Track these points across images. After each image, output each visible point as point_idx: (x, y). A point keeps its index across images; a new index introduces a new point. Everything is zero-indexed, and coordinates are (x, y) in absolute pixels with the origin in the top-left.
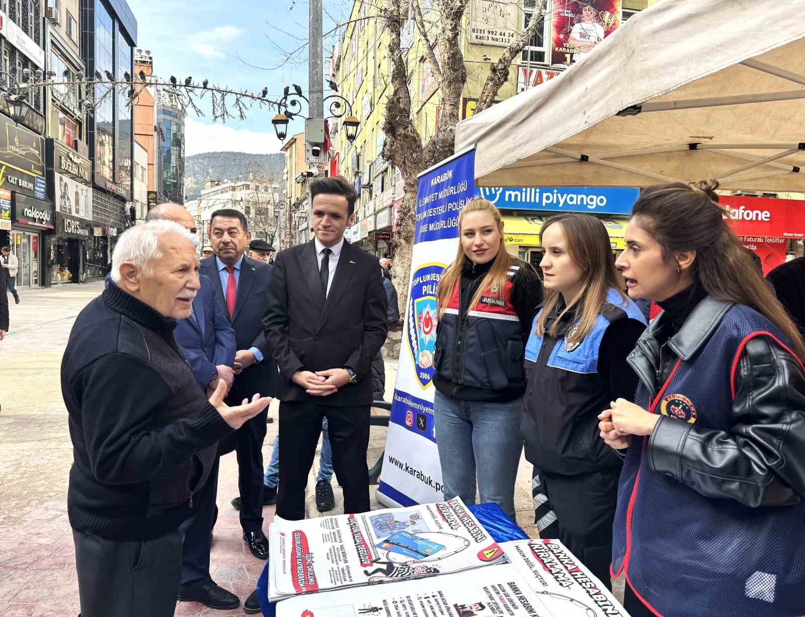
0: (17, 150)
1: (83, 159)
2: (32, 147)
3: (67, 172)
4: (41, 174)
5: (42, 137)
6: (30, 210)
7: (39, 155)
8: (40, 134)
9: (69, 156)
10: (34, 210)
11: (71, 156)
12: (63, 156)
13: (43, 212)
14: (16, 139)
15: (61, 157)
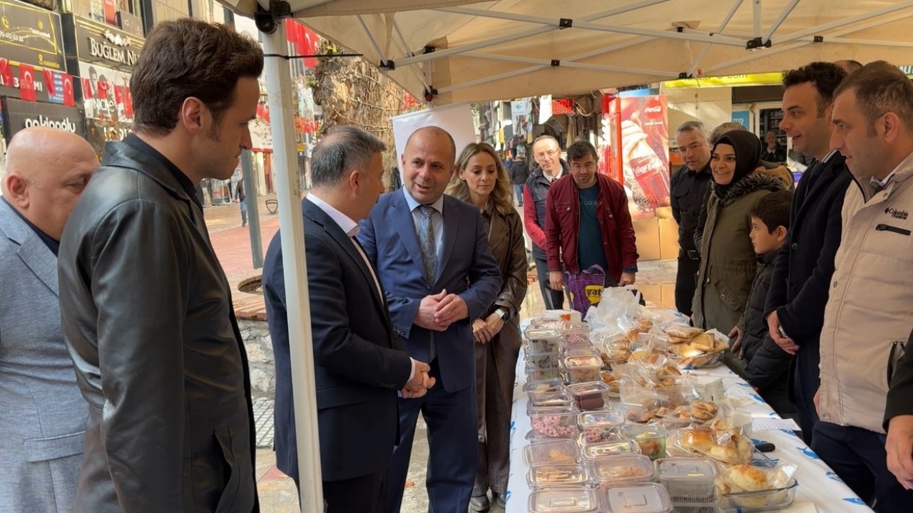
0: (8, 35)
1: (132, 37)
2: (38, 29)
3: (103, 60)
4: (58, 66)
5: (55, 13)
6: (36, 121)
7: (52, 39)
8: (51, 10)
9: (105, 37)
10: (44, 119)
11: (108, 34)
12: (93, 36)
13: (61, 121)
14: (3, 20)
15: (89, 39)
